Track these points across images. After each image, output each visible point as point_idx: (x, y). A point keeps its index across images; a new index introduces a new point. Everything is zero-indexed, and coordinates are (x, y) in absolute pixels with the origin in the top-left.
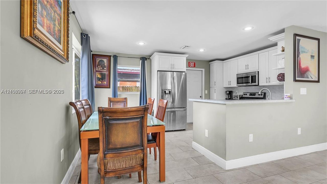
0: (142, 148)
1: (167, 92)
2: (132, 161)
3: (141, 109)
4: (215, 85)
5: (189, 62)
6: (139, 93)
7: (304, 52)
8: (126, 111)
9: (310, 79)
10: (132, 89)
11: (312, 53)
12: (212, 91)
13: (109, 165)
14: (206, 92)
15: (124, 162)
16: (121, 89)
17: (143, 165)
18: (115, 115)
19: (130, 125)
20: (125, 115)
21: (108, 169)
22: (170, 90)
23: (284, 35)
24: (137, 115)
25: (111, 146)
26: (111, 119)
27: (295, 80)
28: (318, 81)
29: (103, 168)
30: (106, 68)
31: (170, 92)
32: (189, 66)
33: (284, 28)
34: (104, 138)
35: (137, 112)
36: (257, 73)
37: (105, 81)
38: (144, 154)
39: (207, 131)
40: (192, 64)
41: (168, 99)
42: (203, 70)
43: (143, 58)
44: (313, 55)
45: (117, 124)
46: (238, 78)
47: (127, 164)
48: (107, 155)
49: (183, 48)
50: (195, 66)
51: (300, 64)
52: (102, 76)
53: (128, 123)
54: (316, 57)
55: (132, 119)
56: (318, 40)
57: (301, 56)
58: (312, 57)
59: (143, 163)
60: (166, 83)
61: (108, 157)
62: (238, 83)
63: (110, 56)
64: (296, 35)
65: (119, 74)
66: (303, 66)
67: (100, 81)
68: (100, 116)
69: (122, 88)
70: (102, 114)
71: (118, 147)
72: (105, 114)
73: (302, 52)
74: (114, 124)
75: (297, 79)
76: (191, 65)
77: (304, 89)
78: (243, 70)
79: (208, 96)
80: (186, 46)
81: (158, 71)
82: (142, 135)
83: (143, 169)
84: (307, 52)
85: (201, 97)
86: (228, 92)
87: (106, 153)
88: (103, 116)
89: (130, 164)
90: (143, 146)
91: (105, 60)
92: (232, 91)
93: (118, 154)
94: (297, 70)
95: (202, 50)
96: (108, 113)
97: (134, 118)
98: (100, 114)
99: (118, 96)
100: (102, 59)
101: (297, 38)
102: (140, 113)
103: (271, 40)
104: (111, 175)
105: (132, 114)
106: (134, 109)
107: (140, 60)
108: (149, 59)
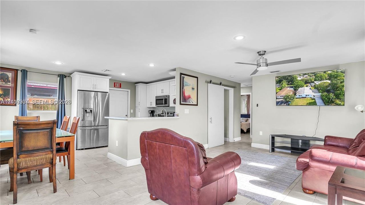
0: (52, 150)
1: (88, 111)
2: (42, 160)
3: (51, 123)
4: (139, 105)
5: (115, 83)
6: (56, 112)
7: (187, 85)
8: (38, 123)
9: (191, 103)
10: (47, 107)
11: (193, 86)
12: (137, 110)
13: (21, 164)
14: (132, 111)
15: (36, 161)
16: (31, 107)
17: (53, 162)
18: (28, 127)
19: (40, 134)
20: (37, 127)
21: (20, 167)
22: (91, 109)
23: (175, 73)
24: (48, 126)
25: (24, 149)
26: (24, 129)
27: (181, 104)
28: (197, 105)
29: (16, 166)
30: (10, 83)
31: (91, 111)
32: (115, 87)
33: (175, 68)
34: (18, 143)
35: (47, 124)
36: (168, 97)
37: (9, 98)
38: (53, 154)
39: (117, 142)
40: (118, 85)
41: (89, 118)
42: (129, 91)
43: (62, 76)
44: (193, 87)
45: (29, 133)
46: (156, 100)
47: (38, 162)
48: (20, 156)
49: (105, 71)
50: (120, 87)
51: (184, 93)
52: (4, 92)
53: (40, 132)
54: (196, 89)
55: (43, 129)
56: (197, 78)
57: (185, 88)
58: (193, 89)
59: (53, 161)
60: (89, 103)
61: (21, 157)
62: (156, 104)
63: (17, 70)
64: (181, 74)
65: (28, 87)
66: (186, 94)
67: (1, 98)
68: (14, 128)
69: (33, 106)
70: (16, 126)
71: (30, 149)
72: (19, 126)
73: (186, 85)
74: (27, 133)
75: (182, 103)
76: (116, 86)
77: (187, 110)
78: (160, 94)
79: (134, 115)
80: (107, 70)
81: (78, 90)
82: (52, 141)
83: (53, 165)
84: (189, 86)
85: (126, 116)
86: (150, 112)
87: (19, 154)
88: (18, 127)
89: (41, 162)
90: (52, 148)
91: (10, 75)
92: (154, 111)
93: (30, 155)
94: (182, 97)
95: (123, 74)
96: (23, 126)
97: (45, 129)
98: (15, 126)
99: (28, 115)
100: (5, 73)
101: (182, 76)
102: (50, 125)
103: (170, 74)
104: (23, 171)
105: (43, 126)
106: (44, 122)
107: (58, 77)
108: (69, 76)
